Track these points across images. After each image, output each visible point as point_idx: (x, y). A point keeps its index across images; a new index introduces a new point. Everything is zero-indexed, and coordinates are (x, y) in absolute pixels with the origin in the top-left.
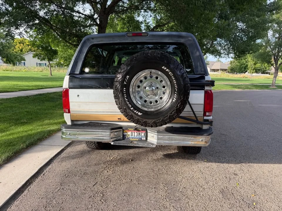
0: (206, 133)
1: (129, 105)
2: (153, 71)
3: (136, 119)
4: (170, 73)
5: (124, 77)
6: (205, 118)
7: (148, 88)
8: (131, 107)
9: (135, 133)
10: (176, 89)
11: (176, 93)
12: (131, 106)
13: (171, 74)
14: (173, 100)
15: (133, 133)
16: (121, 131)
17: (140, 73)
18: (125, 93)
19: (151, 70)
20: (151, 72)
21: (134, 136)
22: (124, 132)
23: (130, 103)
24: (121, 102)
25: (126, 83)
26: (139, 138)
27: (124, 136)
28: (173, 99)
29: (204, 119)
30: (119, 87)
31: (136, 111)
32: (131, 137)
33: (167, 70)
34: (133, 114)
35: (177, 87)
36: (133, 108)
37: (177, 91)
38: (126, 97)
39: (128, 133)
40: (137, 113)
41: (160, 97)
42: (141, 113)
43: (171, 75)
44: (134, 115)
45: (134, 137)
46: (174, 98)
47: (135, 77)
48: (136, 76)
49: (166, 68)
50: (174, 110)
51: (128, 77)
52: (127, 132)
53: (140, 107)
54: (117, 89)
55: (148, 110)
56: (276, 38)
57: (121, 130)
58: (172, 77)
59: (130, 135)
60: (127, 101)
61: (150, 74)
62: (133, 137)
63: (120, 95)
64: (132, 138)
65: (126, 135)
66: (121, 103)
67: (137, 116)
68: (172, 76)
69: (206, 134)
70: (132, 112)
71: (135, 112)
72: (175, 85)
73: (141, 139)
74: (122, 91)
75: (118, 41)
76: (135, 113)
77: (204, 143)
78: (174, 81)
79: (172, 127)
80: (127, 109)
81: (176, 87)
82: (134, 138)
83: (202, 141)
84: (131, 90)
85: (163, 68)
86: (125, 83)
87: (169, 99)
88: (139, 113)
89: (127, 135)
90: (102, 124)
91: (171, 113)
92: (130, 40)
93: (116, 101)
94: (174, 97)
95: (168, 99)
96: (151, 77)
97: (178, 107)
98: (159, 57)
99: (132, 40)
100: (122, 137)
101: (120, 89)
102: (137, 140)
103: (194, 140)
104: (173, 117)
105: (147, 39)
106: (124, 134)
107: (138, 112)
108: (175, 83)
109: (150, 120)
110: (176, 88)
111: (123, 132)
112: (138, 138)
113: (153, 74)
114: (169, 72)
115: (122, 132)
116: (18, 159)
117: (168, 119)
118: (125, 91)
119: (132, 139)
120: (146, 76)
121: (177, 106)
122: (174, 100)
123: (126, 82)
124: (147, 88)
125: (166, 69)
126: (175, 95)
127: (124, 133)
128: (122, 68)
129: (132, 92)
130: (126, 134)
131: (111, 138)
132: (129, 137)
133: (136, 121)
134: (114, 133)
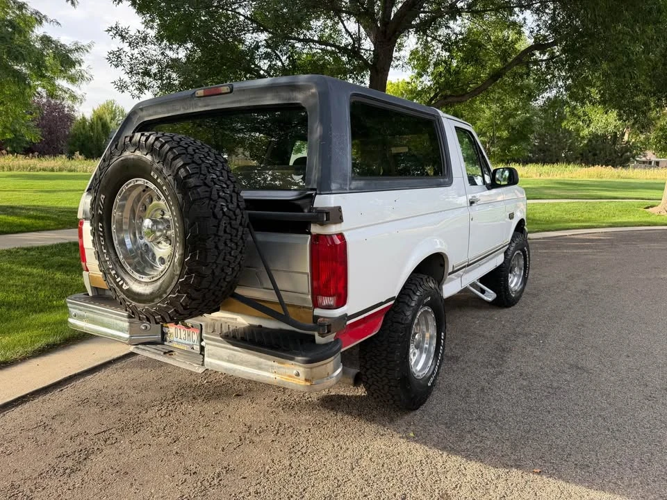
0: (302, 356)
1: (108, 263)
6: (317, 312)
9: (182, 330)
11: (177, 239)
12: (111, 266)
15: (179, 331)
17: (124, 188)
18: (101, 234)
23: (110, 260)
25: (101, 213)
27: (163, 334)
29: (314, 314)
31: (119, 279)
32: (175, 339)
33: (158, 181)
35: (178, 225)
36: (114, 272)
38: (103, 245)
39: (170, 330)
40: (120, 284)
46: (176, 254)
47: (118, 198)
48: (119, 195)
49: (156, 176)
50: (177, 286)
51: (104, 197)
58: (169, 198)
59: (174, 335)
60: (105, 253)
65: (167, 333)
68: (168, 196)
69: (300, 358)
71: (118, 281)
73: (193, 348)
75: (181, 112)
77: (303, 383)
78: (173, 208)
79: (260, 326)
82: (180, 343)
83: (298, 375)
84: (113, 228)
85: (152, 174)
86: (99, 211)
88: (124, 285)
89: (169, 335)
91: (173, 292)
92: (200, 107)
99: (205, 106)
100: (160, 336)
102: (186, 349)
103: (281, 369)
104: (181, 304)
105: (231, 100)
106: (164, 331)
107: (122, 282)
108: (175, 214)
112: (187, 344)
114: (163, 186)
116: (51, 355)
118: (101, 230)
122: (176, 257)
123: (101, 209)
125: (157, 179)
126: (177, 244)
127: (164, 328)
129: (115, 233)
130: (167, 330)
132: (171, 339)
134: (138, 325)
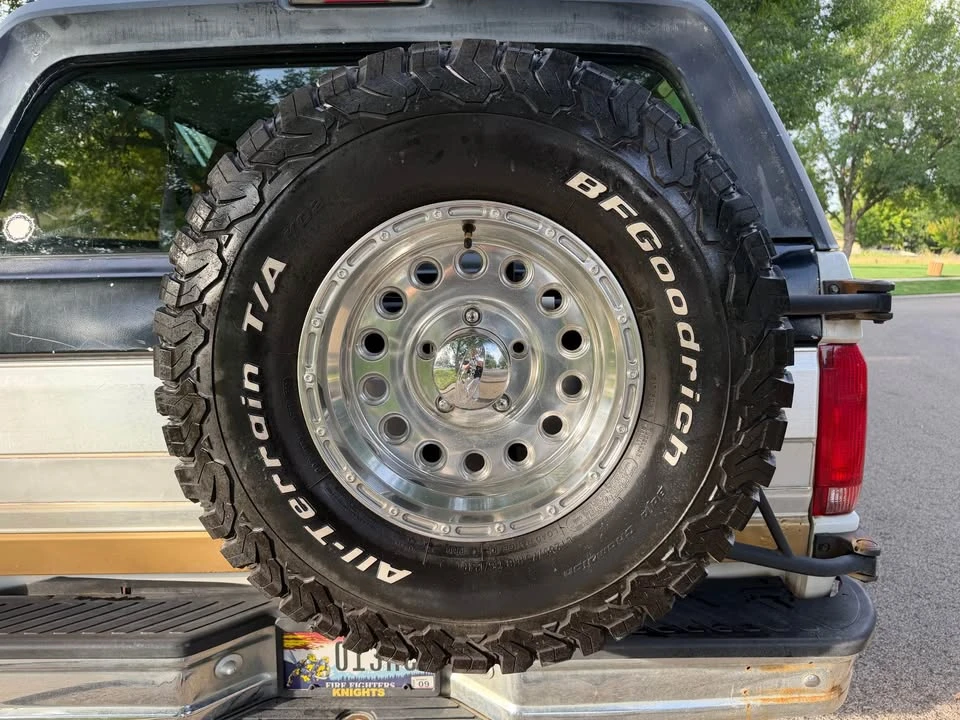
1: (293, 503)
2: (491, 212)
3: (355, 619)
4: (633, 230)
5: (241, 275)
6: (824, 525)
7: (451, 354)
8: (315, 523)
10: (686, 360)
11: (687, 391)
12: (309, 513)
13: (643, 235)
14: (667, 456)
16: (265, 638)
17: (378, 235)
18: (253, 403)
19: (467, 209)
20: (469, 227)
21: (359, 668)
22: (287, 643)
23: (303, 491)
24: (223, 480)
25: (258, 325)
26: (389, 680)
27: (284, 669)
28: (663, 445)
29: (817, 530)
30: (199, 357)
31: (357, 552)
32: (334, 674)
33: (613, 203)
34: (334, 577)
35: (696, 347)
36: (327, 530)
37: (693, 376)
38: (264, 435)
39: (314, 652)
40: (363, 566)
41: (547, 415)
42: (398, 563)
43: (646, 246)
44: (345, 585)
45: (357, 674)
46: (674, 440)
47: (340, 272)
48: (349, 260)
49: (600, 188)
50: (674, 540)
51: (273, 266)
52: (305, 647)
53: (390, 512)
54: (185, 373)
55: (454, 538)
56: (845, 126)
57: (269, 631)
58: (656, 261)
59: (332, 663)
60: (273, 470)
61: (468, 243)
62: (350, 673)
63: (210, 428)
64: (347, 682)
65: (303, 665)
66: (223, 493)
67: (364, 597)
68: (656, 252)
70: (319, 566)
71: (348, 558)
72: (682, 326)
73: (409, 686)
74: (228, 387)
76: (347, 572)
77: (824, 696)
78: (672, 293)
80: (278, 544)
81: (684, 343)
82: (355, 680)
84: (306, 376)
85: (575, 182)
86: (251, 320)
87: (626, 438)
88: (384, 568)
89: (310, 667)
90: (134, 593)
91: (654, 561)
92: (307, 33)
93: (181, 474)
94: (670, 429)
95: (616, 438)
96: (471, 265)
97: (704, 509)
98: (536, 95)
100: (270, 676)
101: (205, 374)
102: (382, 693)
103: (767, 682)
104: (668, 591)
105: (424, 23)
106: (287, 658)
107: (371, 560)
108: (683, 310)
109: (478, 623)
110: (690, 353)
111: (280, 648)
112: (384, 680)
113: (490, 236)
114: (632, 220)
115: (271, 644)
117: (624, 607)
118: (255, 387)
119: (346, 693)
120: (434, 256)
121: (701, 503)
122: (673, 450)
123: (257, 312)
124: (439, 355)
125: (603, 197)
126: (684, 408)
127: (287, 653)
128: (222, 195)
129: (315, 394)
130: (300, 656)
131: (193, 708)
132: (320, 676)
133: (364, 630)
134: (211, 664)
